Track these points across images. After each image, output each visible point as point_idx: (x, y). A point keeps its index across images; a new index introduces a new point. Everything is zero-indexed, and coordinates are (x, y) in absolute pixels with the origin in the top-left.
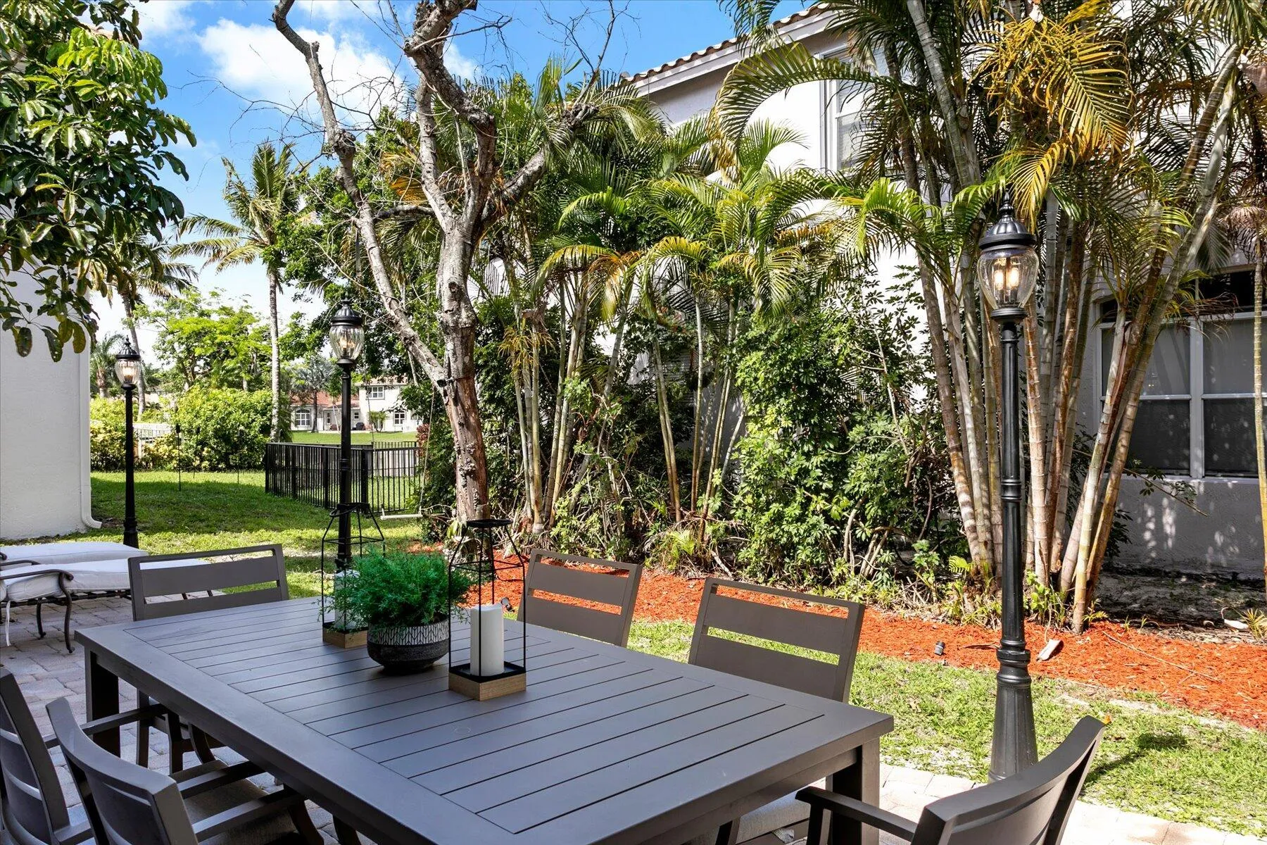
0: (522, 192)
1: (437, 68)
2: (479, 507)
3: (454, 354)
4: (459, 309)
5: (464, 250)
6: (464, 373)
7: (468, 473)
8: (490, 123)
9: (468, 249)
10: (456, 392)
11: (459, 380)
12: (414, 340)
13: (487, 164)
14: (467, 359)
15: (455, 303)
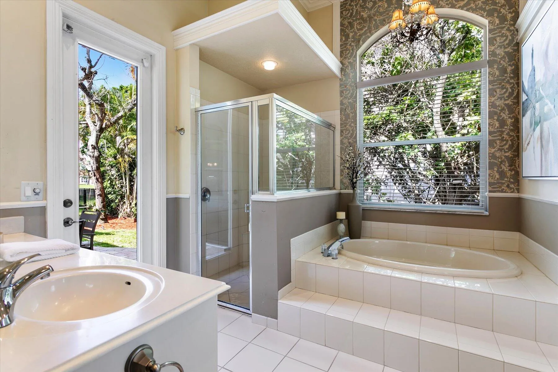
0: (116, 122)
1: (85, 89)
2: (102, 204)
3: (93, 163)
4: (94, 152)
5: (97, 136)
6: (96, 168)
7: (98, 195)
8: (102, 104)
9: (98, 136)
10: (94, 173)
11: (95, 170)
12: (83, 159)
13: (102, 114)
14: (97, 165)
15: (93, 150)
